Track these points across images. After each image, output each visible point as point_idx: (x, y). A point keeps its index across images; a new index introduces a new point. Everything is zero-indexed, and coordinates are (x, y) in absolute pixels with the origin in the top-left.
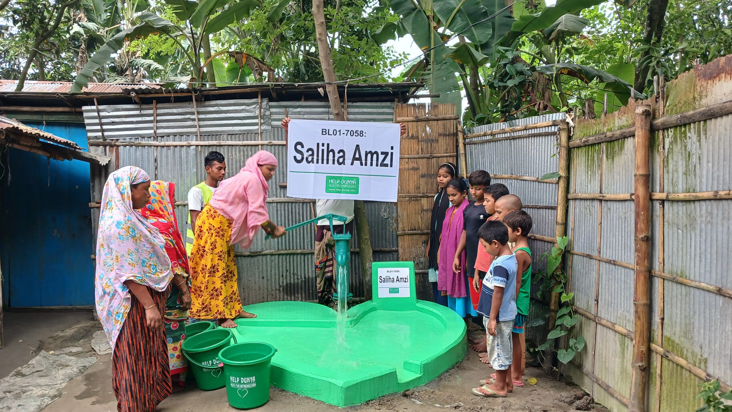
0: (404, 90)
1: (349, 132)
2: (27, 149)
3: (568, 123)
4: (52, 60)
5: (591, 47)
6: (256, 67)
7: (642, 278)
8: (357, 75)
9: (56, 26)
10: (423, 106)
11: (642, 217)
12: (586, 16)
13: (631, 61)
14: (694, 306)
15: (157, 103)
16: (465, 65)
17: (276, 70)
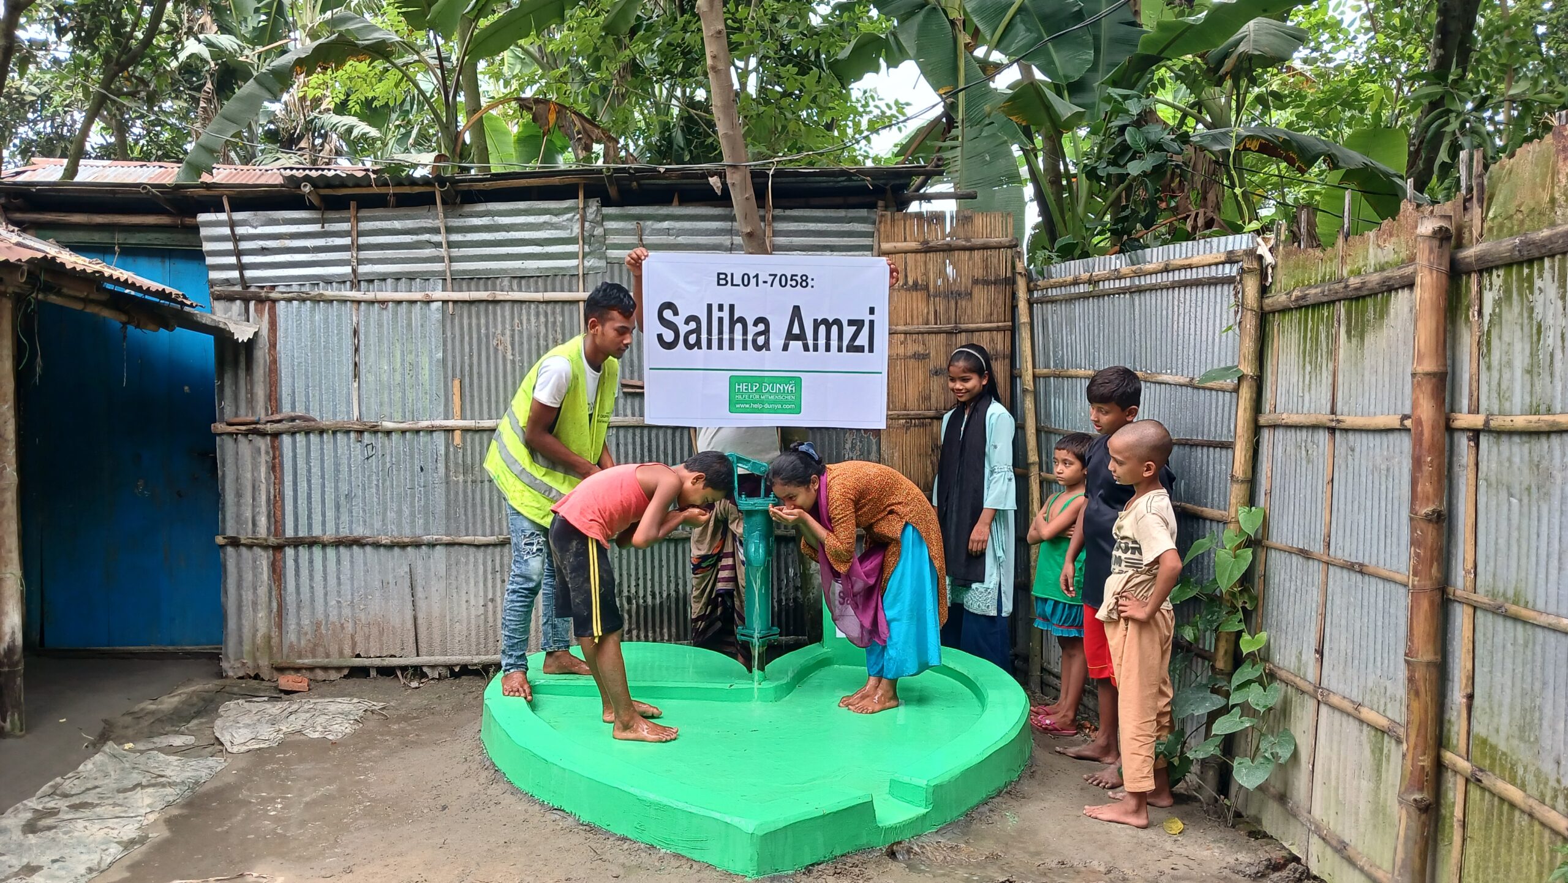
0: (897, 182)
1: (778, 278)
2: (78, 306)
3: (1261, 258)
4: (142, 116)
5: (1311, 94)
6: (579, 133)
7: (1425, 604)
8: (795, 151)
9: (147, 42)
10: (939, 217)
11: (1427, 469)
12: (1299, 23)
13: (1399, 123)
14: (1543, 669)
15: (359, 207)
16: (1033, 128)
17: (622, 141)
